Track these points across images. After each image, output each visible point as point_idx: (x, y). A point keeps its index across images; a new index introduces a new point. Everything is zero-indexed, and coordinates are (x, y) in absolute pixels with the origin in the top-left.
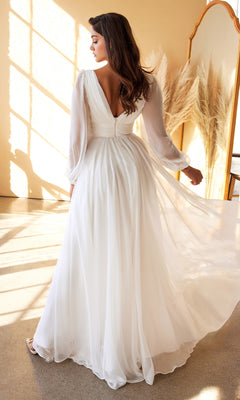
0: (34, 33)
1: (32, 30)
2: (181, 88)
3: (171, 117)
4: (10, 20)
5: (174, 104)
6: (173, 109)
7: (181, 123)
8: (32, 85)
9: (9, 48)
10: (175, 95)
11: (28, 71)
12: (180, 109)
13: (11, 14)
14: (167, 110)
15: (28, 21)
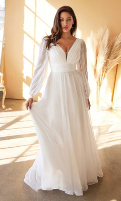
0: (37, 17)
1: (36, 16)
2: (117, 46)
3: (110, 61)
4: (25, 11)
5: (112, 55)
6: (111, 57)
7: (116, 64)
8: (35, 44)
9: (24, 25)
10: (113, 50)
11: (33, 37)
12: (116, 57)
13: (25, 7)
14: (108, 58)
15: (34, 11)
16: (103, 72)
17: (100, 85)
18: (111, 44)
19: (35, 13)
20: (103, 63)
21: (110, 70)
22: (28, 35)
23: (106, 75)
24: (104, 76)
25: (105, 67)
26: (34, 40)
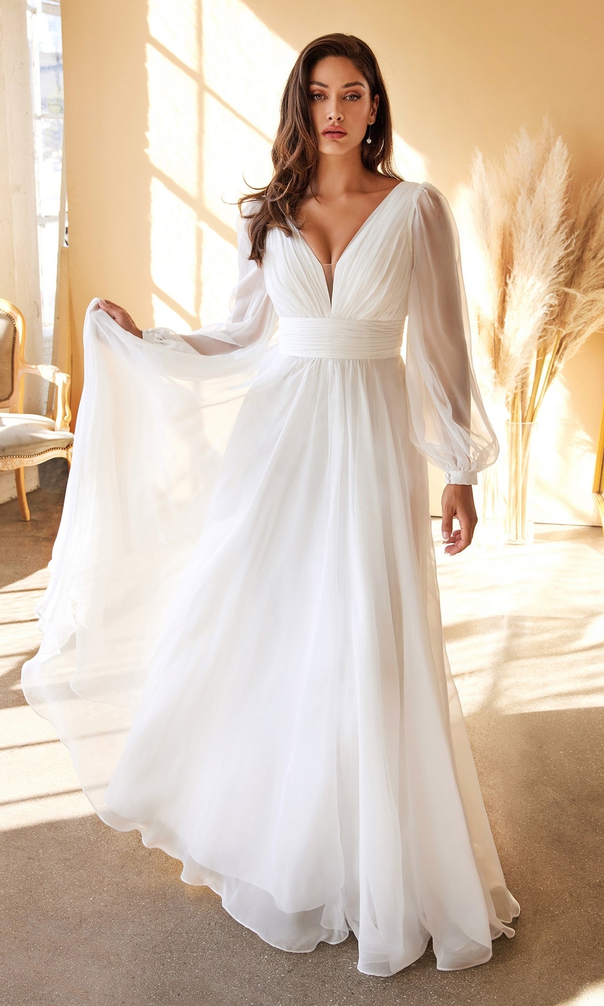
0: (208, 97)
1: (203, 88)
3: (580, 298)
4: (148, 65)
5: (591, 268)
6: (588, 279)
8: (204, 226)
9: (148, 135)
11: (191, 189)
13: (150, 49)
14: (570, 283)
15: (193, 65)
16: (542, 352)
17: (529, 416)
18: (583, 214)
19: (197, 76)
20: (541, 311)
21: (581, 341)
22: (170, 184)
23: (560, 366)
24: (552, 374)
25: (553, 328)
26: (196, 204)
